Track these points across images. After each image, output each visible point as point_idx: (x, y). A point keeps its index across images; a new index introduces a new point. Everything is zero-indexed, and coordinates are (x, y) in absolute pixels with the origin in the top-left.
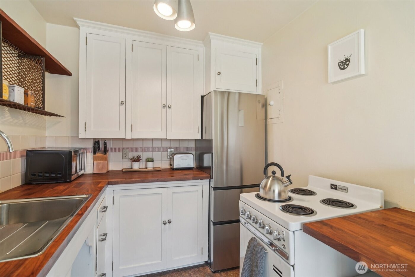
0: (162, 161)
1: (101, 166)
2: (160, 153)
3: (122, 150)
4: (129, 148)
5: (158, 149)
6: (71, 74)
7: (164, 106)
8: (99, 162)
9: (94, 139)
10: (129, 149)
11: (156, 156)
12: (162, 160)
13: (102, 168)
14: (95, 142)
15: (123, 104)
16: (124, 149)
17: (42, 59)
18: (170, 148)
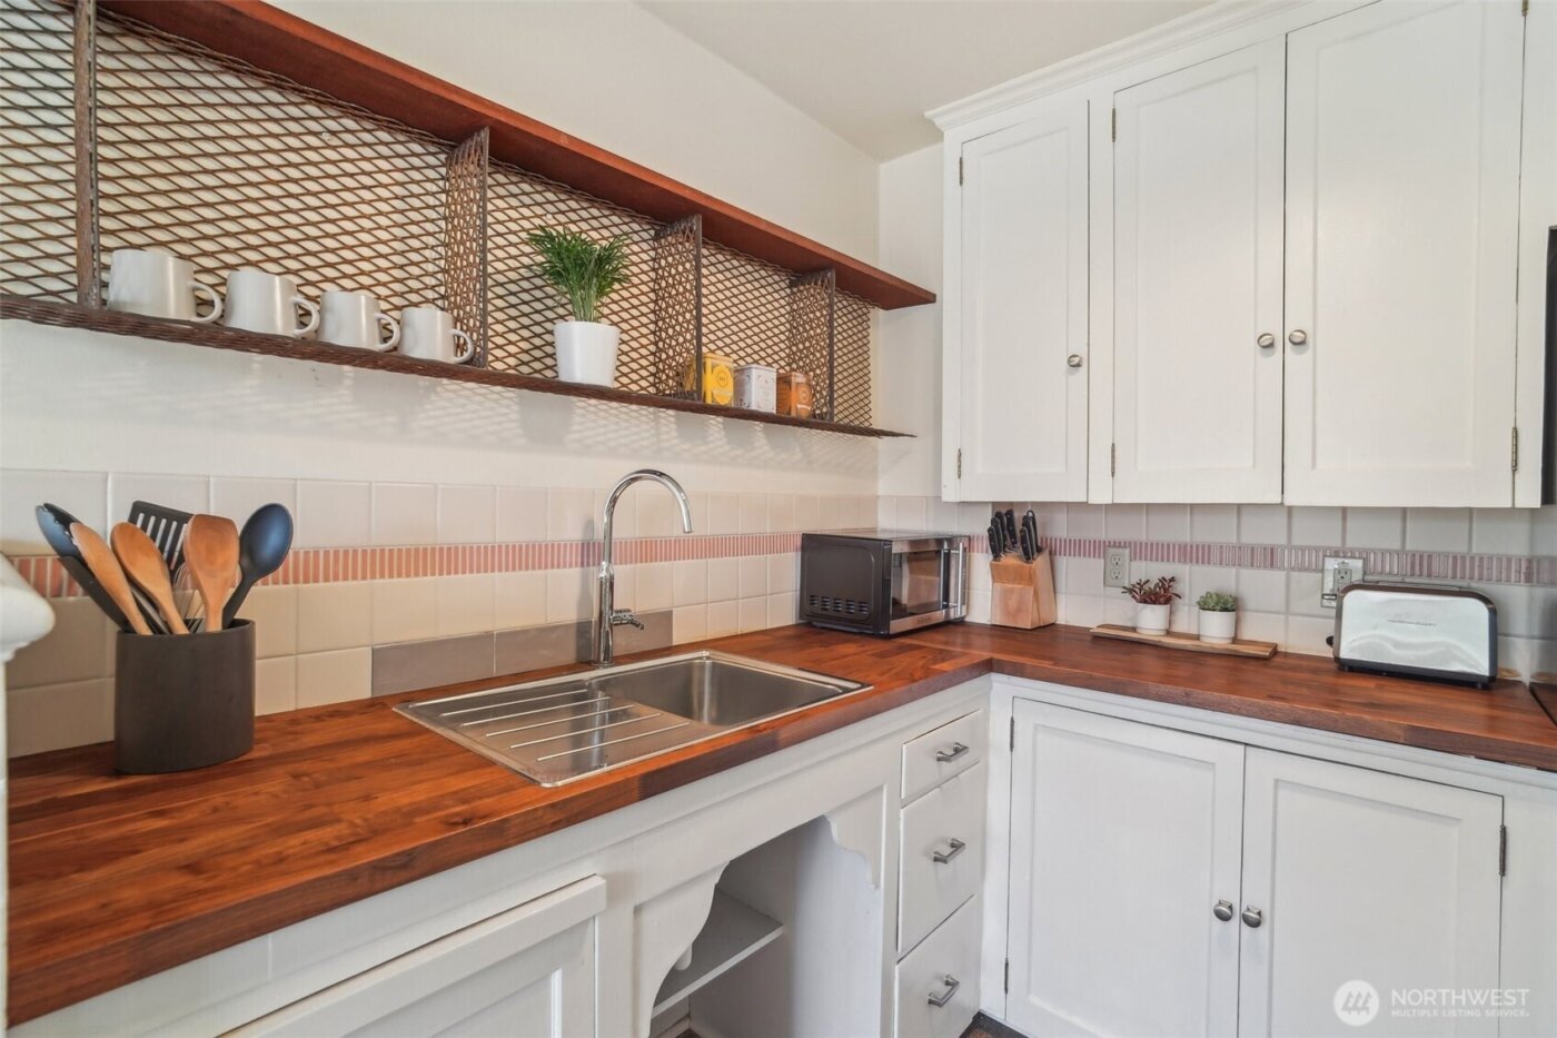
0: (1291, 618)
1: (1013, 603)
2: (1281, 575)
3: (1099, 548)
4: (1130, 543)
5: (1269, 557)
6: (934, 296)
7: (1267, 343)
8: (1010, 586)
9: (995, 504)
10: (1130, 547)
11: (1256, 585)
12: (1288, 612)
13: (1019, 610)
14: (998, 515)
15: (1078, 365)
16: (1109, 546)
17: (829, 275)
18: (1336, 555)
